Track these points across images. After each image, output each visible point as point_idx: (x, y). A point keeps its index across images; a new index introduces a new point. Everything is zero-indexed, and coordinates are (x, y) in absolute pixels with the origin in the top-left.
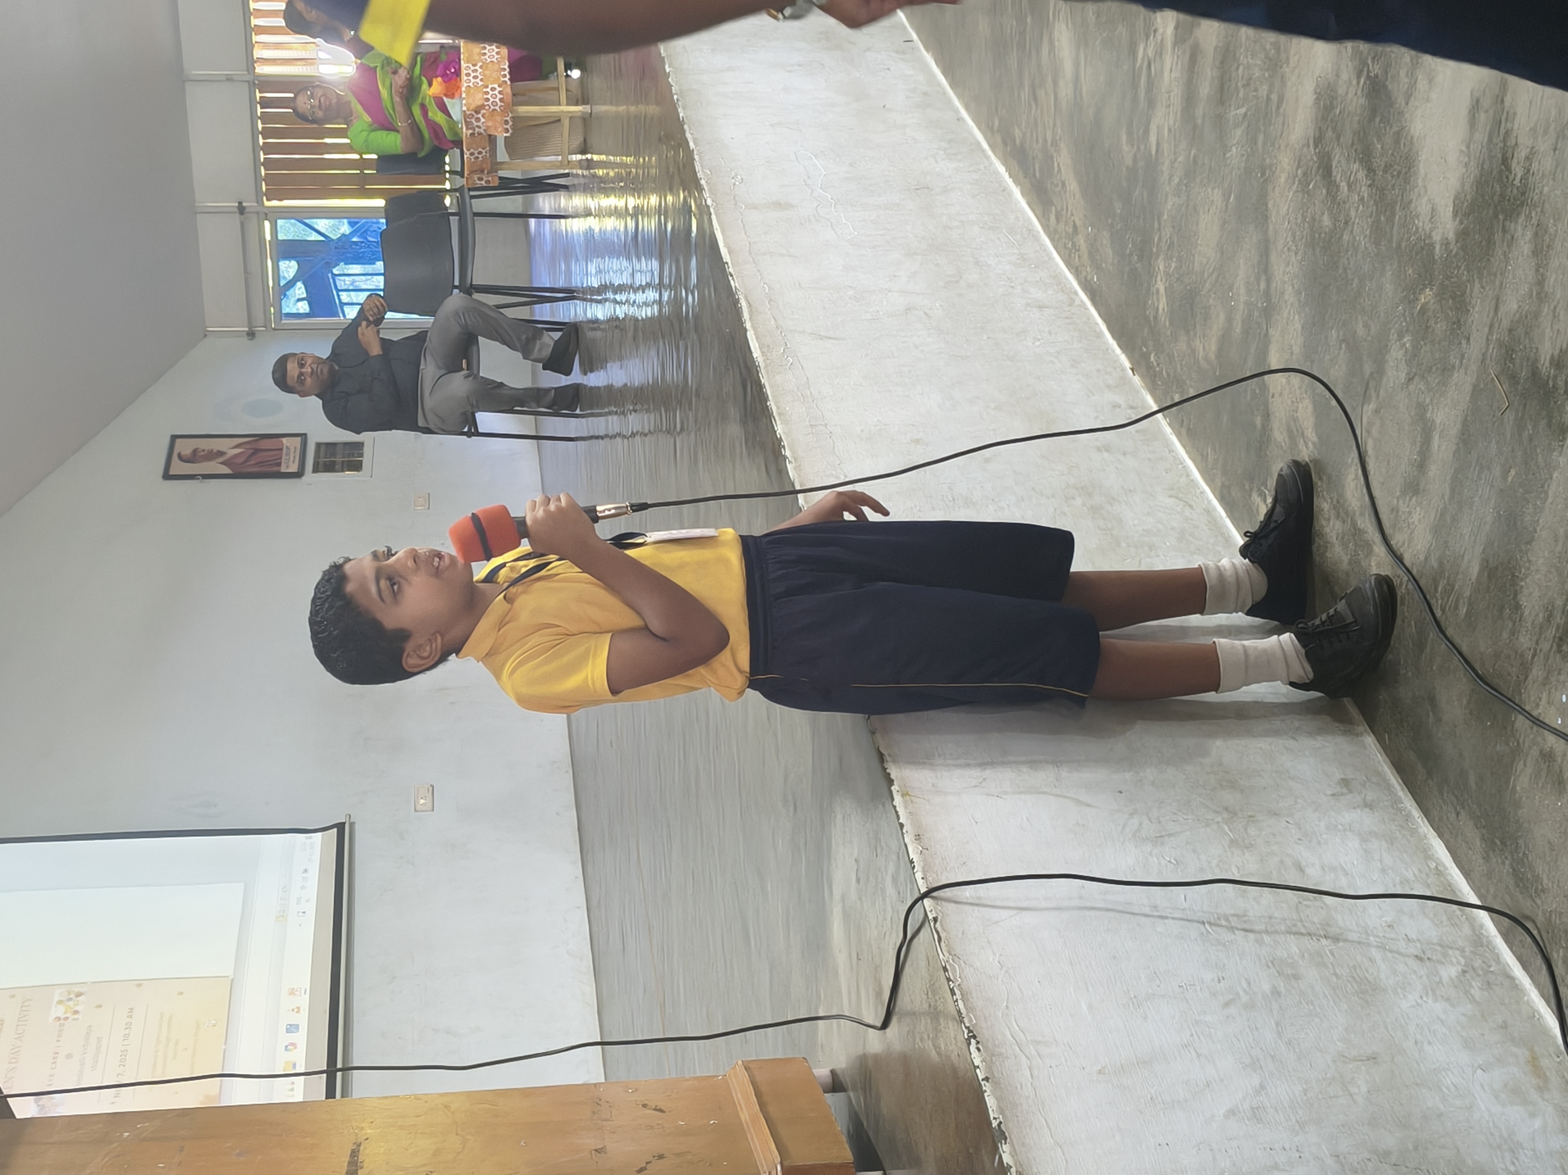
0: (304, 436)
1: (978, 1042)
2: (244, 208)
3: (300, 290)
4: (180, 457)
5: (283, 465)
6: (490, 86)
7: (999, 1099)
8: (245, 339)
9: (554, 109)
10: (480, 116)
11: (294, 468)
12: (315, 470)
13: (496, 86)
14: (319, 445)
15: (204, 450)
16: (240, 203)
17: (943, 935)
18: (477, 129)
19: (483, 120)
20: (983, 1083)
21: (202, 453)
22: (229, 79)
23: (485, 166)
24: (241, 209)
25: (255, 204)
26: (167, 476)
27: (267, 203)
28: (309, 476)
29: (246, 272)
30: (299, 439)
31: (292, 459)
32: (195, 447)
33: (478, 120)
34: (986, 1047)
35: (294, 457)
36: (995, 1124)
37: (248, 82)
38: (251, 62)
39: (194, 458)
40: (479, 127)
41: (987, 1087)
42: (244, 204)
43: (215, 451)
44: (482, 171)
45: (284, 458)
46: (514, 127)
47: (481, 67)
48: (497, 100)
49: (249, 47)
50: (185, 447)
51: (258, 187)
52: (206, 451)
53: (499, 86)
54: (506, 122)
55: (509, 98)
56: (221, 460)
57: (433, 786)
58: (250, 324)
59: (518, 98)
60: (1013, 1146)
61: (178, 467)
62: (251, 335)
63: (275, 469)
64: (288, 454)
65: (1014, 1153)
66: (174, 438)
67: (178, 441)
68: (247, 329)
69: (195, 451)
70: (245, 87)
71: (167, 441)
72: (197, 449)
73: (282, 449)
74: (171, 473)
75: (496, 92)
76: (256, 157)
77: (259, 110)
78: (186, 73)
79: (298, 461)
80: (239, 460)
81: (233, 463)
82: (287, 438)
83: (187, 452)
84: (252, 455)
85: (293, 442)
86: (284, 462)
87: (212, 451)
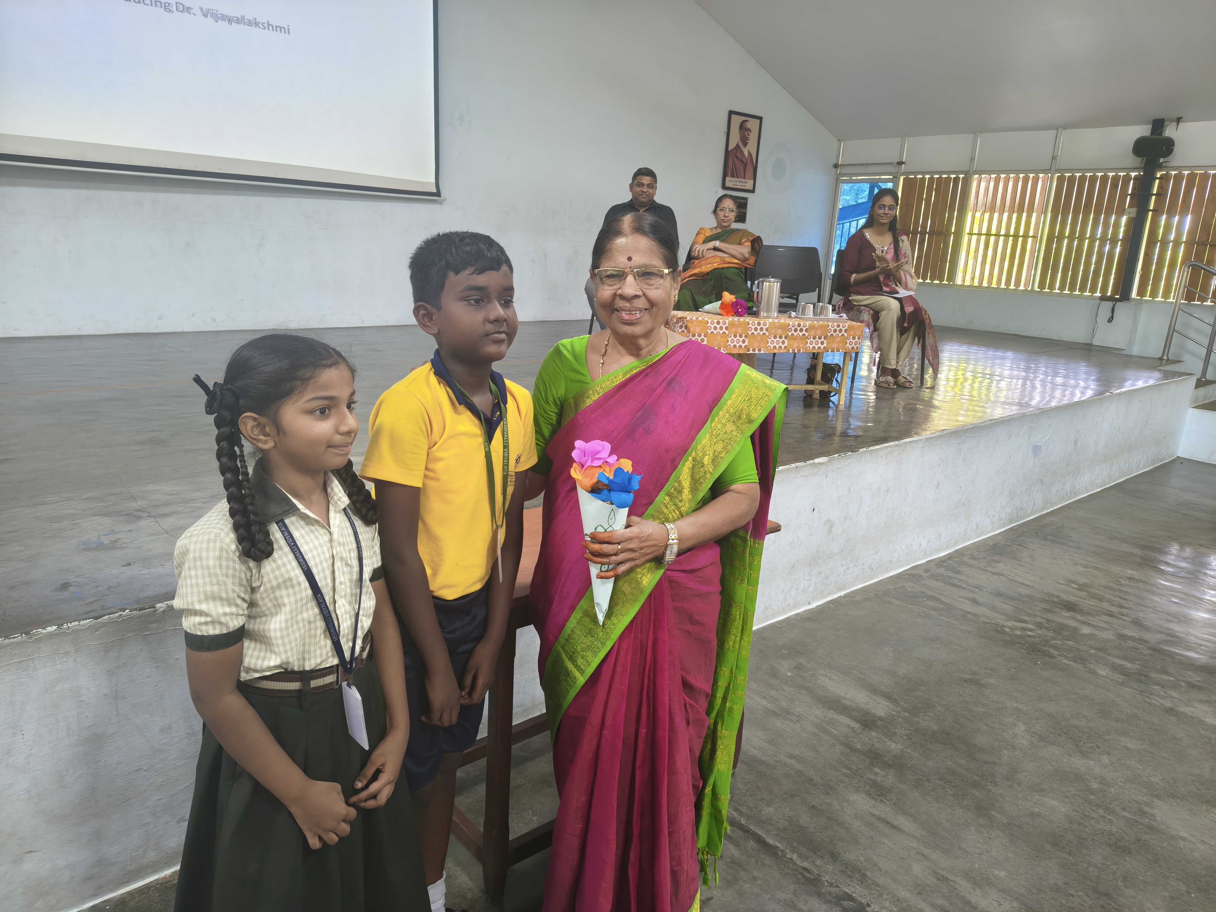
0: (753, 191)
5: (732, 179)
11: (729, 184)
14: (746, 199)
15: (749, 135)
16: (904, 163)
21: (746, 134)
22: (972, 159)
25: (902, 171)
26: (731, 113)
27: (902, 178)
29: (867, 164)
30: (752, 189)
37: (969, 171)
38: (980, 173)
42: (903, 165)
43: (748, 141)
45: (738, 180)
49: (989, 172)
50: (752, 124)
51: (911, 173)
52: (747, 136)
56: (741, 144)
62: (836, 166)
63: (730, 174)
64: (740, 182)
66: (760, 119)
67: (758, 121)
68: (840, 163)
69: (749, 130)
70: (966, 169)
71: (759, 115)
72: (751, 131)
73: (744, 179)
74: (733, 115)
76: (927, 173)
77: (953, 176)
78: (980, 134)
79: (734, 187)
80: (738, 154)
81: (737, 151)
82: (752, 182)
83: (748, 125)
84: (742, 162)
85: (749, 185)
86: (735, 180)
87: (747, 139)
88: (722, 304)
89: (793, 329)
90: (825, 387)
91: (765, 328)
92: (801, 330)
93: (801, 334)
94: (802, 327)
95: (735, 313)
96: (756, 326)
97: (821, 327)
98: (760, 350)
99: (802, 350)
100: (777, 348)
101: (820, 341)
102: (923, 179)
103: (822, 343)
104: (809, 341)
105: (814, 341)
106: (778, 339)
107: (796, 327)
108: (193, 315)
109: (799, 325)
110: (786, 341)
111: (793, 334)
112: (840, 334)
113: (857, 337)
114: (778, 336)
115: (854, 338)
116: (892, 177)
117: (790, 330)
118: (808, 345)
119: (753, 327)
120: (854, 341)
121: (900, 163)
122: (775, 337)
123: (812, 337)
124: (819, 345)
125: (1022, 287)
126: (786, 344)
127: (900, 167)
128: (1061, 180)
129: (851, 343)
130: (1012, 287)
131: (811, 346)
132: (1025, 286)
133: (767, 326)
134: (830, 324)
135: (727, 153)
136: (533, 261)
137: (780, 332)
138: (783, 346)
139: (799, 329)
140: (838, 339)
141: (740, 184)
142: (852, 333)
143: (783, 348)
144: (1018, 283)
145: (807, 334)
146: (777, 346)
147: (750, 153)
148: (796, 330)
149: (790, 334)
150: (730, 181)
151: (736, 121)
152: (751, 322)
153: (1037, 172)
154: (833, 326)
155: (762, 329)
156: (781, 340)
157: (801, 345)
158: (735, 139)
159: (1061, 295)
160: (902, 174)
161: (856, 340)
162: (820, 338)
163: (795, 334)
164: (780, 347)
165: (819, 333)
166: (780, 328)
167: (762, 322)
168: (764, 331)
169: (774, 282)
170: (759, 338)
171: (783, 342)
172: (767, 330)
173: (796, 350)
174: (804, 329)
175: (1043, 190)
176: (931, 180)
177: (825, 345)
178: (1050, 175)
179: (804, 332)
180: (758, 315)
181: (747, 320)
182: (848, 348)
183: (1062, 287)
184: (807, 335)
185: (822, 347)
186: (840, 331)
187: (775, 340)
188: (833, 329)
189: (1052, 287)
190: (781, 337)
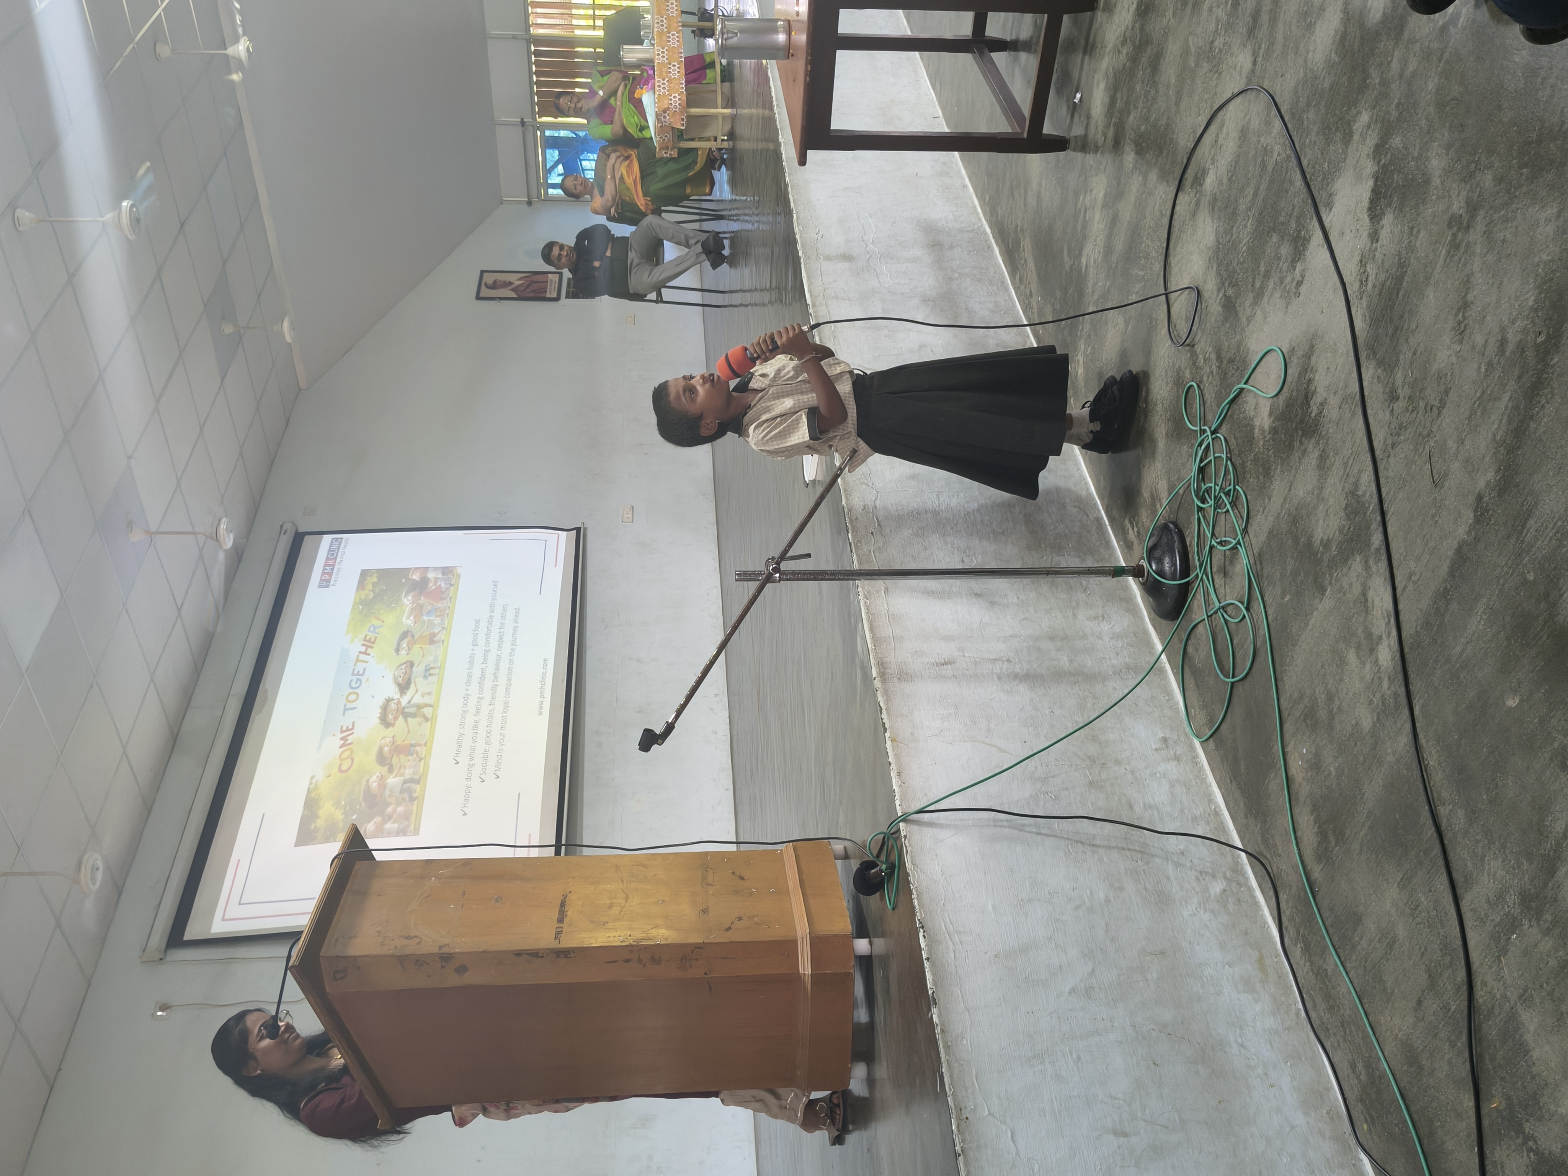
1: (924, 932)
2: (525, 122)
3: (560, 168)
4: (486, 285)
5: (548, 292)
6: (673, 95)
7: (934, 974)
8: (525, 206)
9: (713, 111)
10: (666, 115)
11: (554, 295)
12: (567, 297)
13: (677, 95)
15: (500, 281)
16: (522, 119)
17: (909, 849)
18: (664, 123)
19: (668, 117)
20: (925, 961)
21: (500, 283)
22: (514, 37)
23: (669, 145)
24: (523, 123)
25: (531, 120)
26: (478, 298)
27: (539, 120)
28: (564, 300)
29: (526, 163)
32: (494, 279)
33: (665, 117)
34: (929, 935)
36: (930, 992)
37: (526, 39)
38: (527, 27)
39: (494, 286)
40: (666, 122)
41: (927, 965)
42: (525, 120)
43: (507, 281)
44: (667, 148)
45: (548, 288)
46: (688, 123)
47: (668, 81)
48: (677, 104)
49: (527, 16)
50: (489, 279)
51: (533, 109)
52: (502, 282)
53: (679, 95)
54: (683, 119)
55: (684, 104)
56: (511, 287)
57: (633, 507)
58: (529, 197)
59: (690, 103)
60: (939, 1009)
61: (485, 292)
62: (529, 203)
63: (543, 295)
64: (551, 285)
65: (939, 1017)
66: (482, 272)
67: (485, 274)
68: (527, 199)
69: (495, 282)
70: (525, 43)
71: (479, 273)
72: (497, 280)
73: (547, 282)
75: (677, 99)
76: (532, 90)
78: (487, 32)
80: (521, 289)
81: (518, 290)
82: (549, 275)
83: (490, 282)
84: (529, 285)
85: (554, 278)
86: (548, 290)
87: (505, 282)
91: (661, 50)
92: (662, 21)
93: (665, 21)
98: (681, 53)
102: (539, 93)
109: (658, 23)
111: (666, 28)
116: (538, 132)
137: (664, 38)
147: (520, 279)
148: (662, 25)
155: (663, 52)
160: (534, 119)
164: (677, 37)
168: (664, 50)
170: (670, 54)
171: (673, 35)
172: (663, 48)
176: (538, 83)
190: (669, 37)
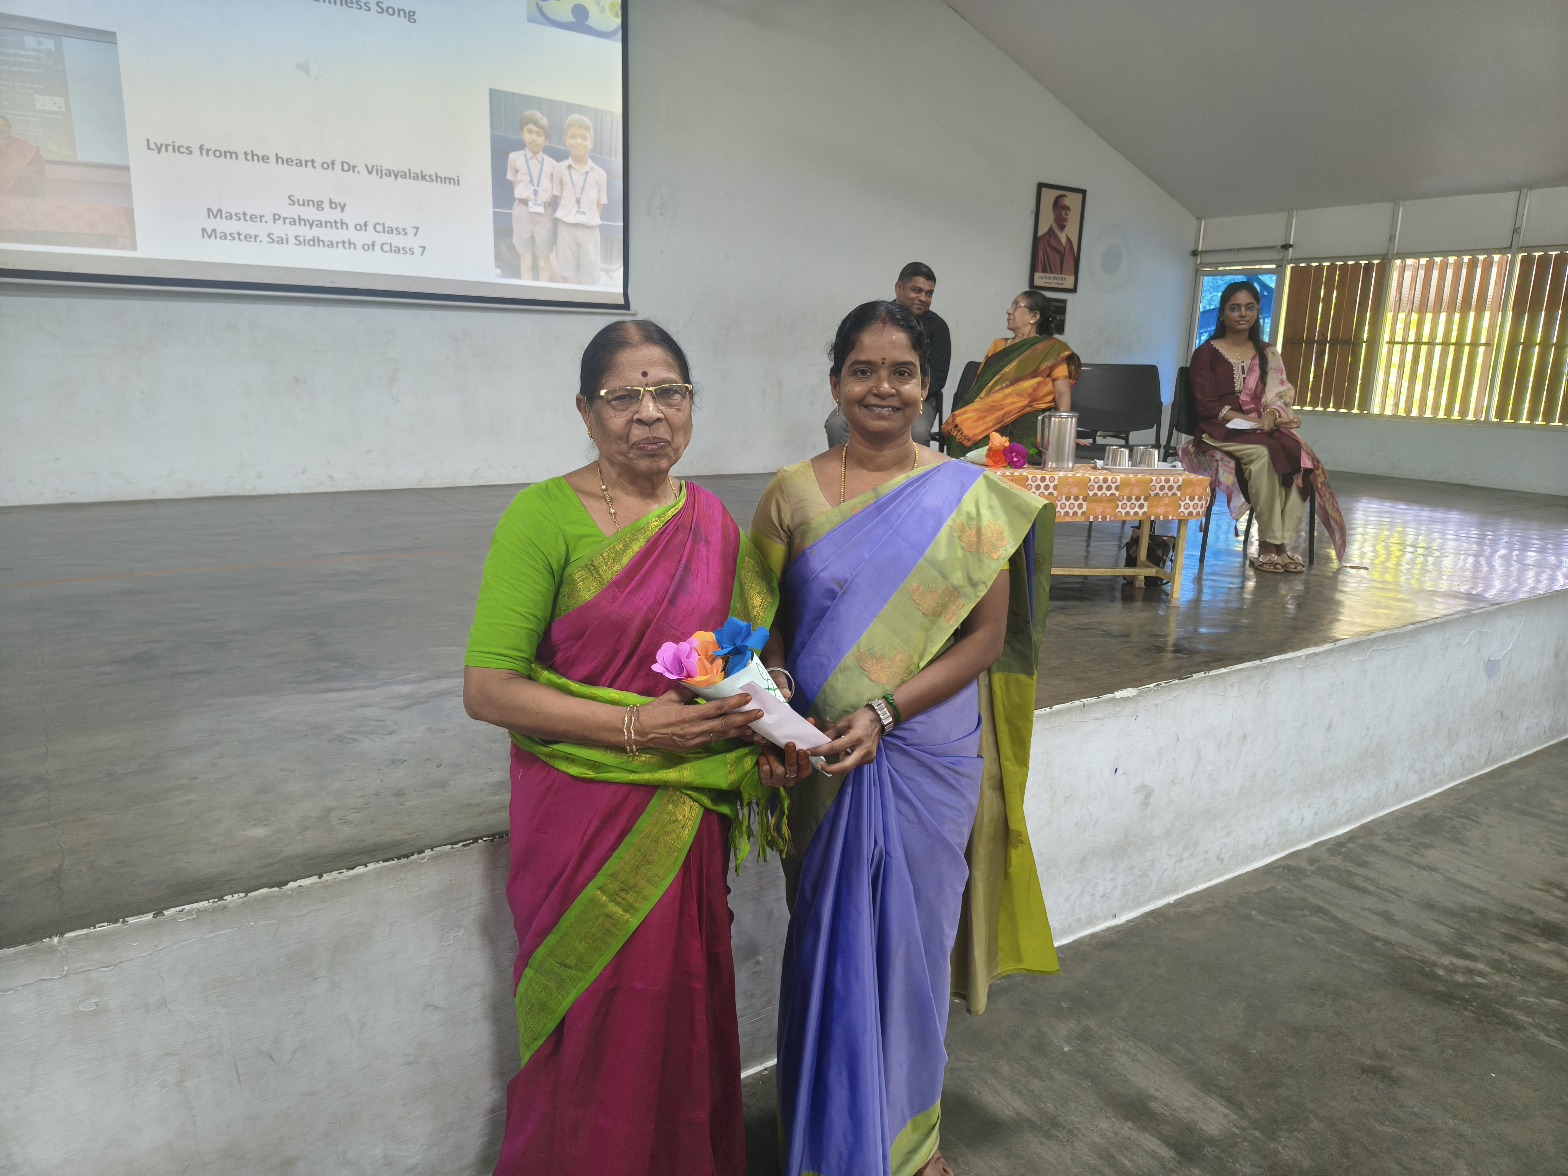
0: (1074, 290)
4: (1062, 196)
5: (1043, 274)
8: (1192, 248)
11: (1038, 283)
15: (1067, 214)
16: (1291, 246)
21: (1064, 213)
22: (1392, 238)
25: (1289, 258)
26: (1041, 186)
27: (1289, 267)
29: (1238, 250)
30: (1072, 287)
31: (1049, 281)
32: (1071, 207)
35: (1051, 283)
37: (1387, 254)
38: (1403, 256)
42: (1291, 249)
43: (1065, 223)
45: (1052, 275)
49: (1417, 255)
50: (1072, 200)
51: (1303, 260)
52: (1065, 216)
56: (1055, 228)
58: (1202, 252)
62: (1195, 253)
63: (1040, 268)
64: (1056, 278)
66: (1083, 192)
67: (1080, 196)
68: (1200, 249)
69: (1067, 208)
70: (1383, 252)
71: (1081, 187)
72: (1070, 210)
73: (1061, 273)
74: (1044, 190)
76: (1326, 259)
77: (1363, 262)
78: (1402, 202)
79: (1047, 285)
80: (1053, 242)
81: (1050, 237)
82: (1072, 278)
83: (1067, 202)
84: (1058, 251)
85: (1069, 282)
86: (1048, 275)
87: (1065, 220)
88: (990, 449)
89: (1096, 486)
90: (1152, 571)
91: (1052, 485)
92: (1109, 488)
93: (1108, 493)
94: (1109, 483)
95: (1009, 464)
96: (1039, 482)
97: (1139, 483)
99: (1108, 517)
100: (1071, 514)
101: (1137, 504)
102: (1321, 267)
103: (1141, 506)
104: (1120, 504)
105: (1129, 504)
106: (1072, 501)
107: (1101, 483)
108: (303, 472)
109: (1105, 480)
110: (1085, 504)
111: (1095, 494)
112: (1170, 493)
113: (1196, 497)
114: (1072, 497)
115: (1192, 499)
116: (1274, 266)
117: (1091, 488)
118: (1119, 509)
119: (1034, 484)
120: (1192, 504)
121: (1286, 247)
122: (1068, 499)
123: (1125, 497)
124: (1137, 509)
125: (1471, 417)
126: (1084, 509)
127: (1286, 251)
128: (1527, 262)
129: (1187, 506)
130: (1456, 416)
131: (1123, 512)
132: (1475, 414)
133: (1056, 482)
134: (1154, 478)
135: (1036, 240)
136: (764, 392)
137: (1075, 491)
138: (1080, 512)
139: (1105, 486)
140: (1166, 500)
141: (1056, 281)
142: (1189, 490)
143: (1079, 515)
144: (1464, 411)
145: (1117, 493)
146: (1071, 512)
147: (1068, 239)
148: (1100, 488)
149: (1091, 493)
150: (1041, 278)
151: (1049, 196)
152: (1030, 477)
153: (1489, 252)
154: (1159, 480)
155: (1047, 487)
156: (1076, 503)
157: (1108, 510)
158: (1047, 221)
159: (1531, 427)
160: (1290, 262)
161: (1196, 501)
162: (1138, 499)
163: (1099, 493)
164: (1075, 513)
165: (1136, 491)
166: (1075, 486)
167: (1047, 477)
168: (1051, 490)
169: (1067, 417)
171: (1080, 506)
172: (1055, 488)
173: (1100, 517)
174: (1114, 486)
175: (1500, 278)
176: (1332, 268)
177: (1145, 509)
178: (1510, 255)
179: (1113, 491)
180: (1044, 466)
181: (1025, 474)
182: (1182, 514)
183: (1533, 415)
184: (1117, 495)
185: (1141, 512)
186: (1171, 488)
187: (1068, 504)
188: (1158, 486)
189: (1516, 415)
190: (1076, 499)
